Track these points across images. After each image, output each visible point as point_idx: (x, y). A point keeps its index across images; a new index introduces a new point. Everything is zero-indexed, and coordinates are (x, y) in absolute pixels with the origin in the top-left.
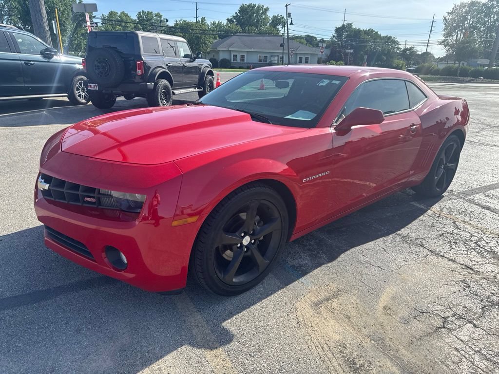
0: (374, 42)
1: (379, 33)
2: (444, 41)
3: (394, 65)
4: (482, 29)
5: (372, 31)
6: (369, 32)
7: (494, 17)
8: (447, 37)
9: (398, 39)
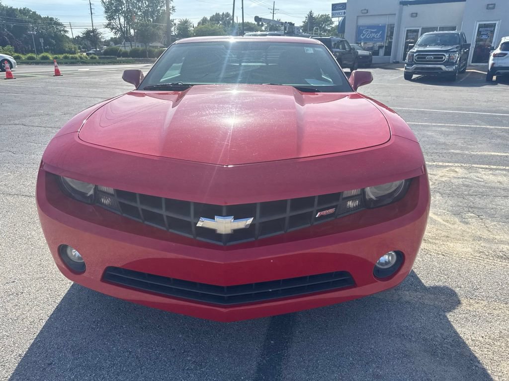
0: (35, 23)
1: (38, 13)
2: (109, 24)
3: (67, 49)
4: (139, 13)
5: (29, 11)
6: (25, 12)
7: (145, 3)
8: (110, 20)
9: (61, 21)
